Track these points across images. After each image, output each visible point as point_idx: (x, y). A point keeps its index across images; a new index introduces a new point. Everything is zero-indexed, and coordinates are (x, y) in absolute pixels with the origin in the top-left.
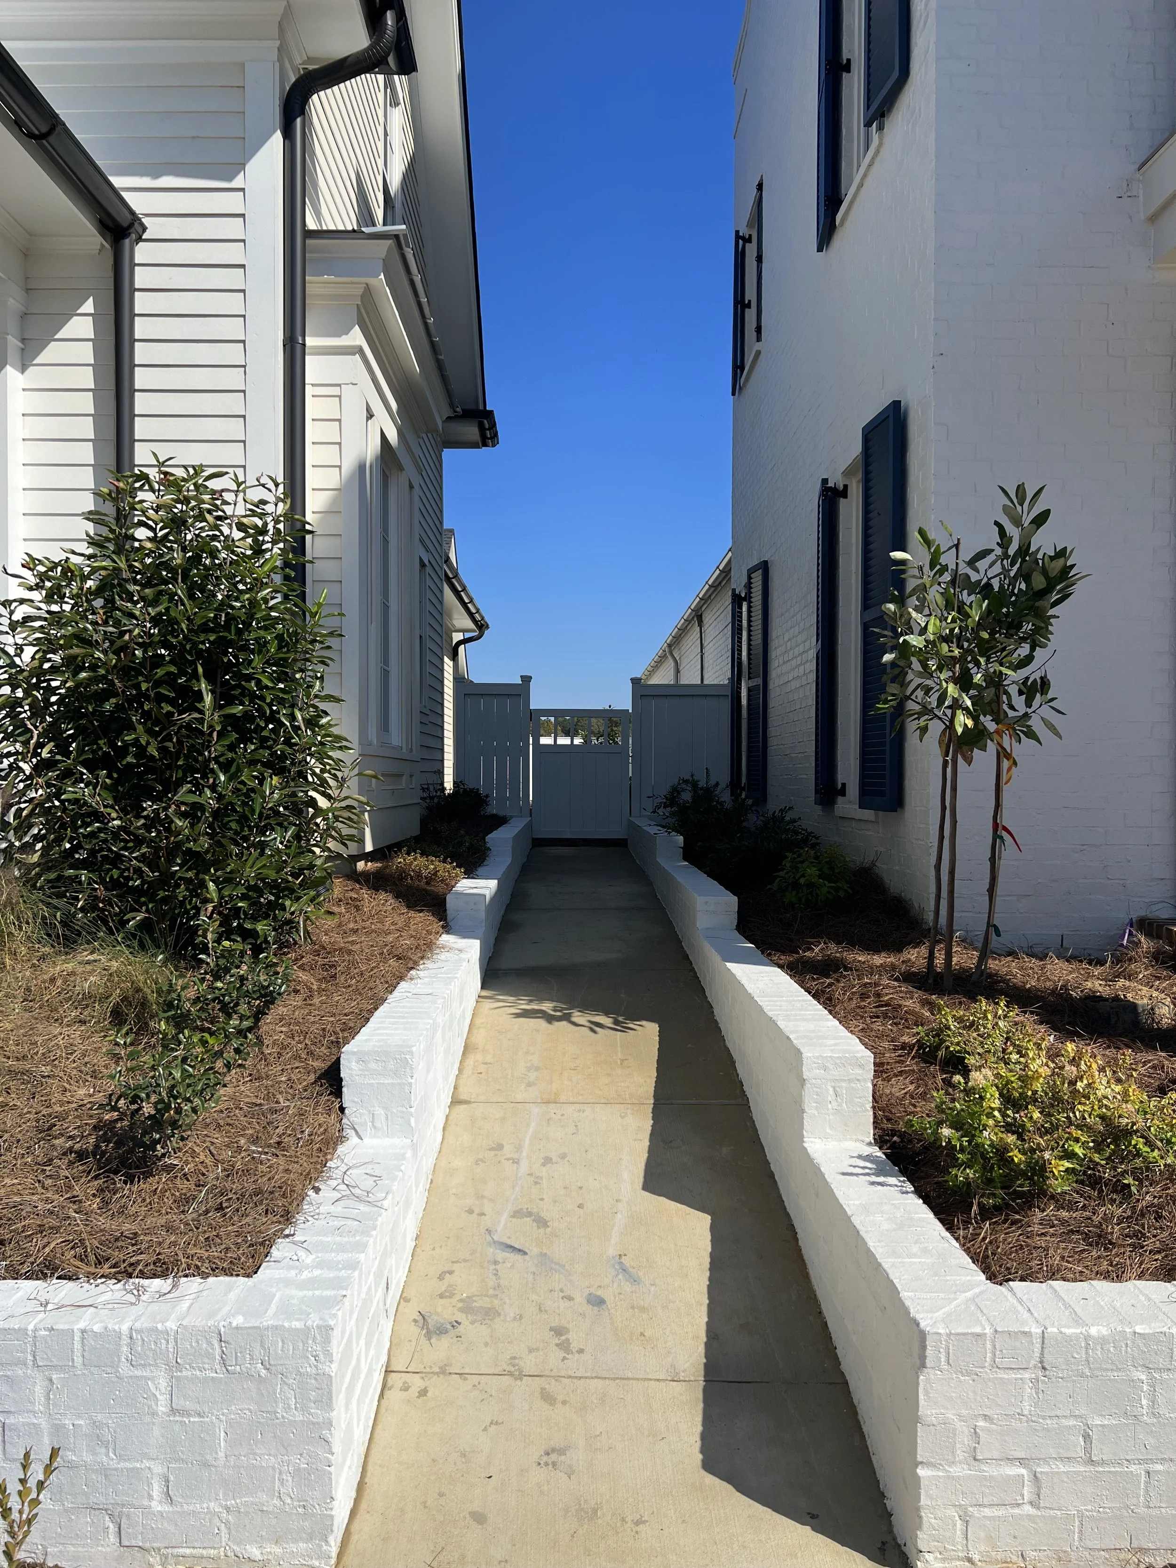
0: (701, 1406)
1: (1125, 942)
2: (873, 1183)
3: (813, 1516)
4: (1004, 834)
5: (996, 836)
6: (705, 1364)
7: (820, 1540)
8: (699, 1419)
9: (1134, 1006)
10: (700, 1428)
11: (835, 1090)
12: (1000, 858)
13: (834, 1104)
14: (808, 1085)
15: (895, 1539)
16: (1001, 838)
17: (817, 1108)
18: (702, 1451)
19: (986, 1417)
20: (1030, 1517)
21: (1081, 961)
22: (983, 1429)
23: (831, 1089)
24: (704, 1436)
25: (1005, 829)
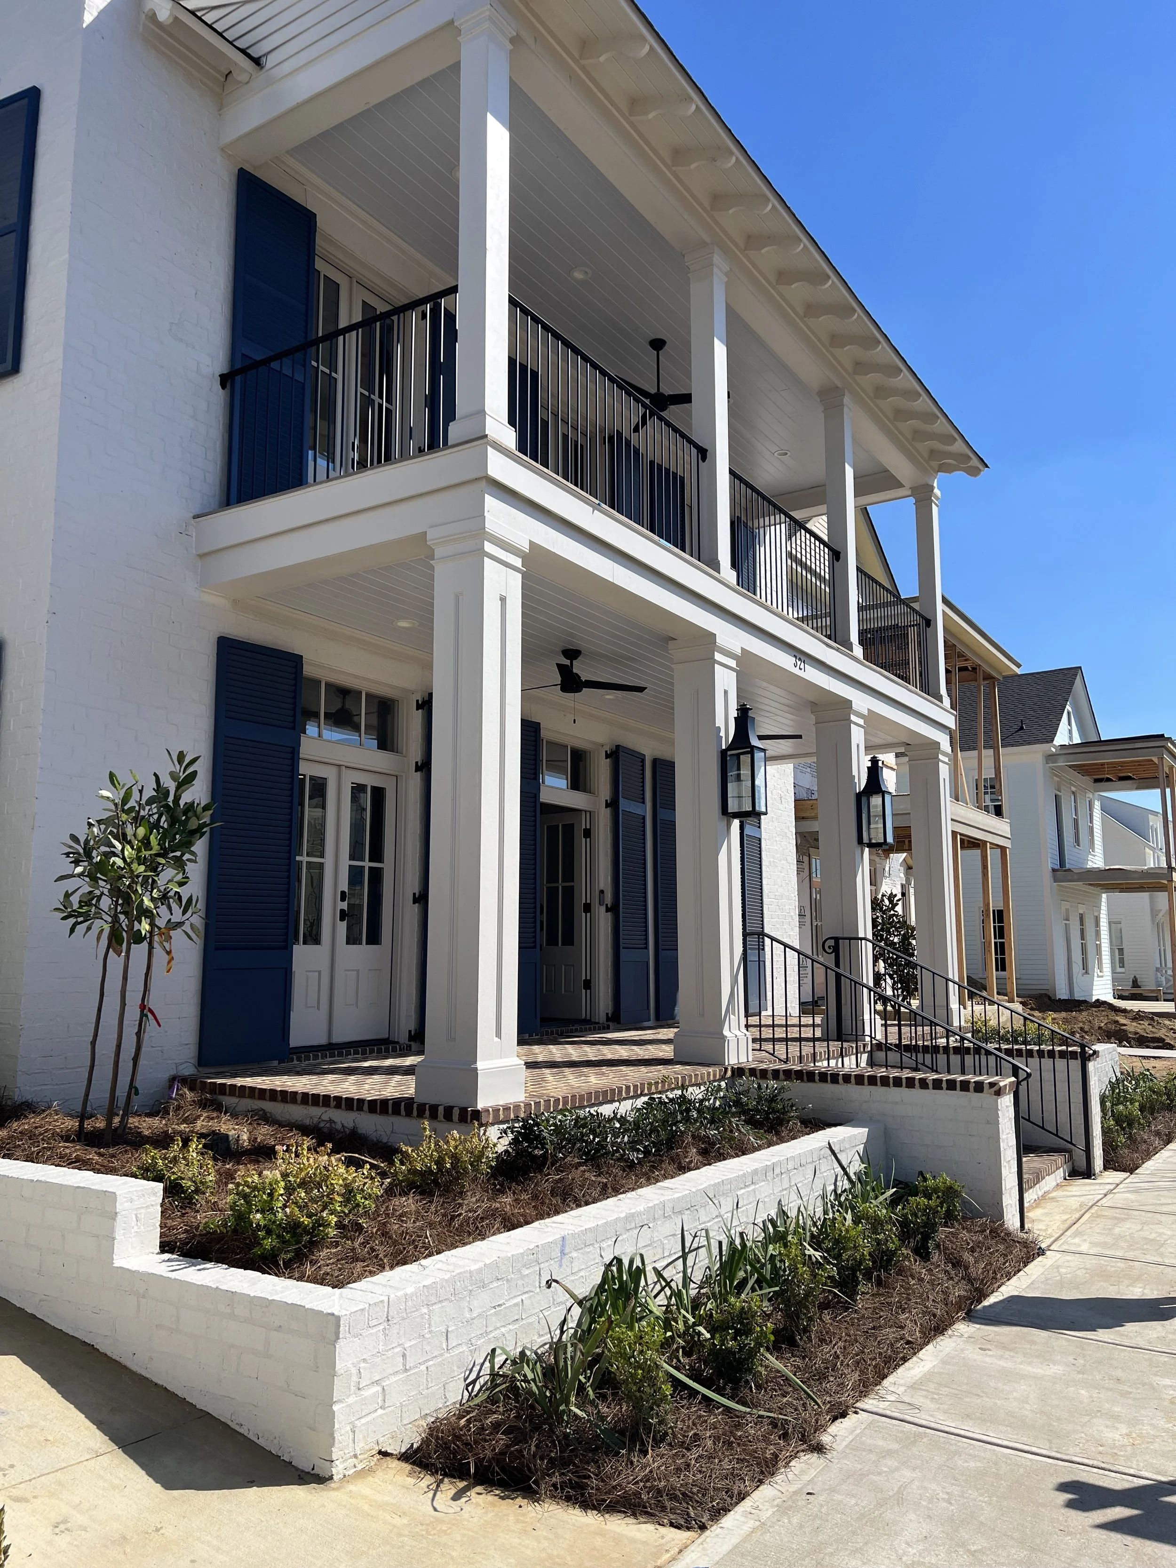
0: (131, 1461)
1: (174, 1096)
2: (199, 1270)
3: (252, 1482)
4: (149, 1015)
5: (143, 1015)
6: (110, 1439)
7: (265, 1490)
8: (137, 1468)
9: (227, 1136)
10: (143, 1473)
11: (137, 1217)
12: (144, 1032)
13: (136, 1228)
14: (119, 1217)
15: (303, 1471)
16: (146, 1016)
17: (124, 1234)
18: (157, 1482)
19: (364, 1360)
20: (381, 1416)
21: (140, 1115)
22: (365, 1368)
23: (134, 1216)
24: (150, 1474)
25: (151, 1011)
